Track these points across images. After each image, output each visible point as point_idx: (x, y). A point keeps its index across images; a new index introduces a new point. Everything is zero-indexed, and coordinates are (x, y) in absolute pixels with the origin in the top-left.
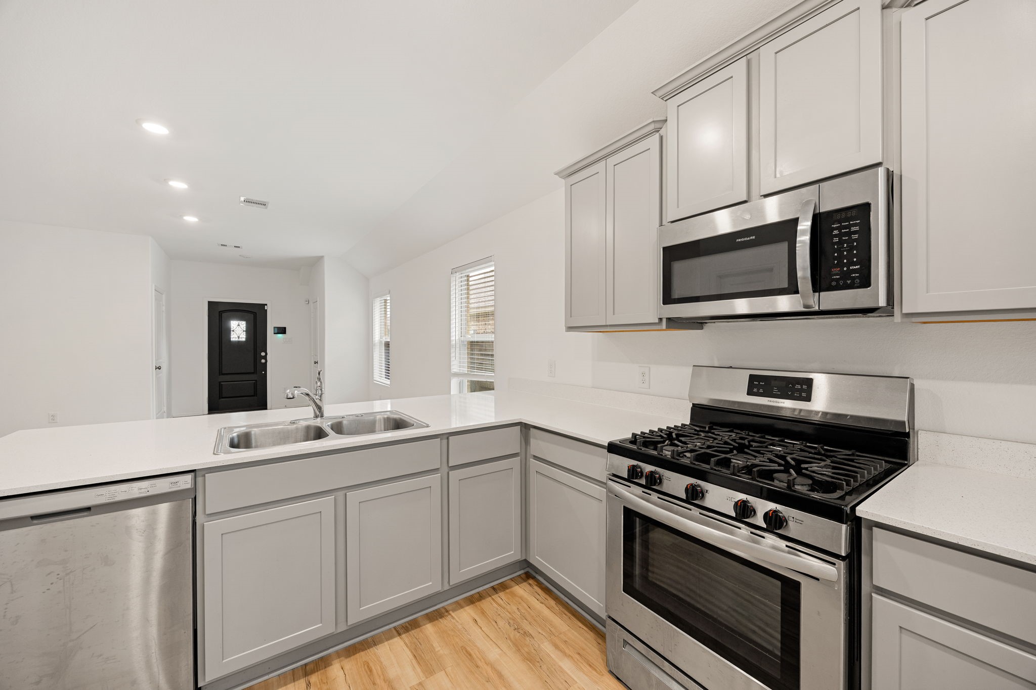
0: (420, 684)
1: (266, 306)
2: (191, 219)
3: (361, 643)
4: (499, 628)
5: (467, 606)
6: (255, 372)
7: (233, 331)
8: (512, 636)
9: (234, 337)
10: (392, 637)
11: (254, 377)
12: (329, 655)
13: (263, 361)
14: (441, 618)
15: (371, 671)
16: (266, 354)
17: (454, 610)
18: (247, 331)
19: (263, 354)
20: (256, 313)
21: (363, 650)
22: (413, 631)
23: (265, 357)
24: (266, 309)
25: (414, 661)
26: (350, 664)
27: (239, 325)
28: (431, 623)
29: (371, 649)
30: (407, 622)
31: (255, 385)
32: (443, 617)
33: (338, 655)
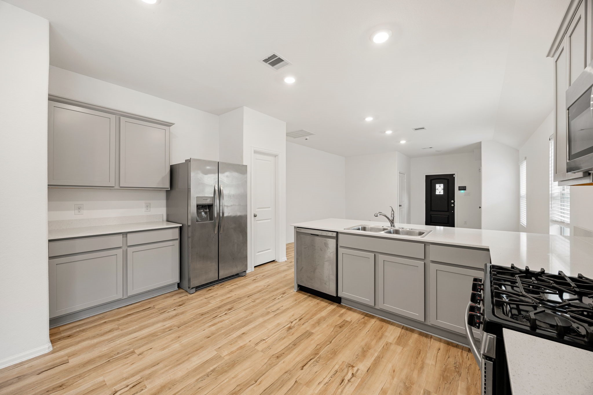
0: (391, 343)
1: (454, 175)
2: (403, 142)
3: (388, 321)
4: (447, 360)
5: (444, 343)
6: (448, 211)
7: (437, 189)
8: (449, 366)
9: (437, 193)
10: (399, 327)
11: (447, 213)
12: (376, 316)
13: (452, 205)
14: (425, 337)
15: (381, 328)
16: (454, 201)
17: (434, 339)
18: (444, 189)
19: (452, 201)
20: (449, 179)
21: (386, 323)
22: (408, 332)
23: (454, 203)
24: (454, 176)
25: (397, 338)
26: (378, 323)
27: (440, 186)
28: (419, 335)
29: (388, 325)
30: (410, 328)
31: (448, 218)
32: (427, 337)
33: (378, 318)
